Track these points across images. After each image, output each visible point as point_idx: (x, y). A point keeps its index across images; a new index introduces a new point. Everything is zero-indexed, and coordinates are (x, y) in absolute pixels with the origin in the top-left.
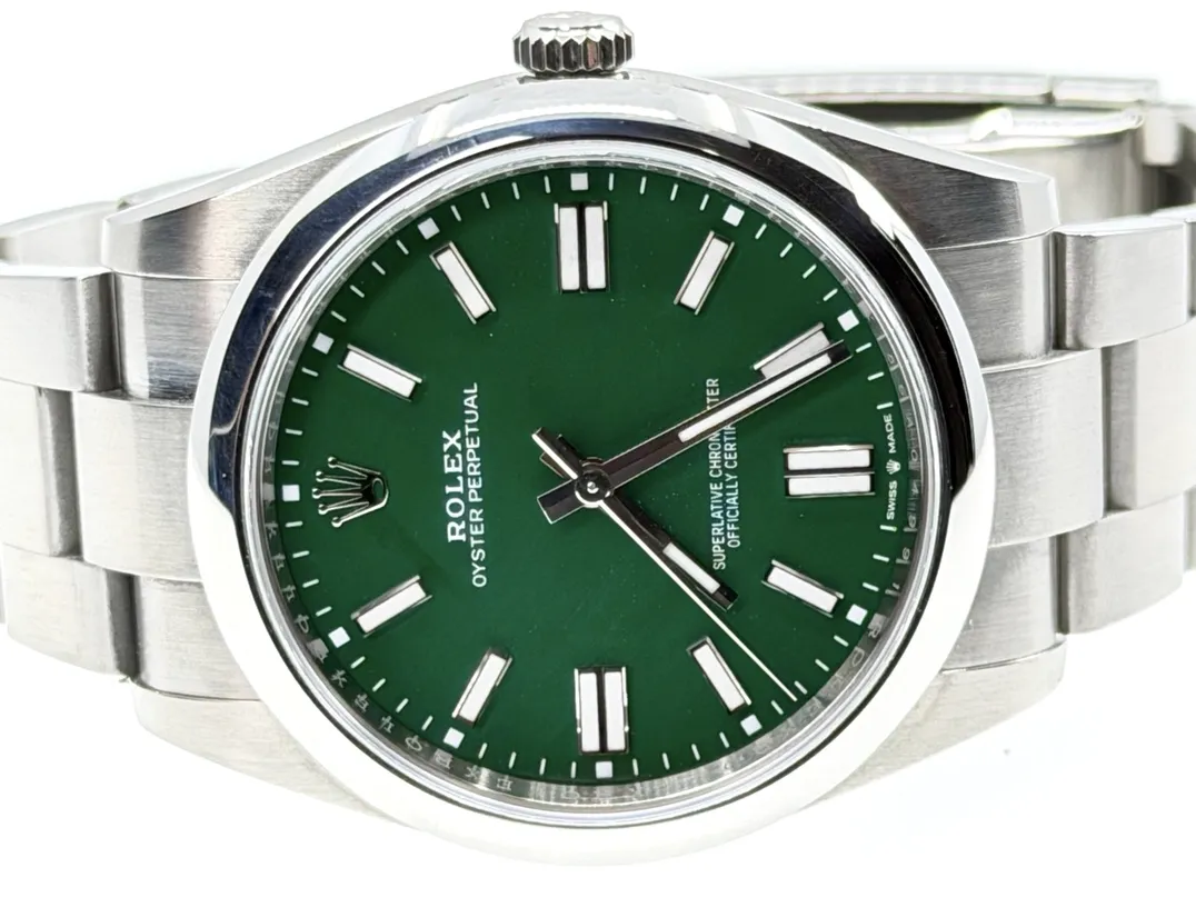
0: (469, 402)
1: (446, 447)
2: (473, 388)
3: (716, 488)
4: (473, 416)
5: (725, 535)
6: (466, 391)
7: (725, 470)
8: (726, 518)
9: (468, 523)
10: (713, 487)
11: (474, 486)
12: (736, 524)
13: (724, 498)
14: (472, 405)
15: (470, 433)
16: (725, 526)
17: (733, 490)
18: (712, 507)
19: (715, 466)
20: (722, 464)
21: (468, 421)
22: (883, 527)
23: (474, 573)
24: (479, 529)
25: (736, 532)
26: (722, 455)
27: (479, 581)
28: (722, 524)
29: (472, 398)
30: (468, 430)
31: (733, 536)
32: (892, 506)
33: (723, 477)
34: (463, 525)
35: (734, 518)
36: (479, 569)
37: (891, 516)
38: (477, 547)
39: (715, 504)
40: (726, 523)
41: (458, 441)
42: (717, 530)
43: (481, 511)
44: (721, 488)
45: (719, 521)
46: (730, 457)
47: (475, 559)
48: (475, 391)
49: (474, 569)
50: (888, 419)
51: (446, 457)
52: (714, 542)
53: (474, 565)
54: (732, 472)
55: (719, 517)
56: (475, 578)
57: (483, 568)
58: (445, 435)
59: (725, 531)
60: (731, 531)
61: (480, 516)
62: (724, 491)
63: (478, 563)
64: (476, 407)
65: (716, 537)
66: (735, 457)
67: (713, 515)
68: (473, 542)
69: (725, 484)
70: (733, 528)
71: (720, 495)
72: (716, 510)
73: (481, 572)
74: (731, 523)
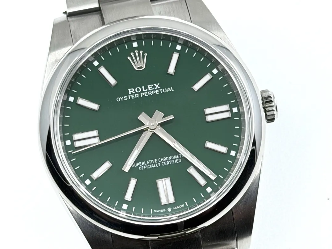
0: (169, 89)
1: (155, 85)
2: (173, 90)
3: (155, 161)
4: (165, 91)
5: (142, 166)
6: (172, 88)
7: (161, 163)
8: (147, 165)
9: (134, 94)
10: (155, 160)
11: (145, 94)
12: (146, 168)
13: (153, 164)
14: (168, 90)
15: (160, 91)
16: (145, 165)
17: (156, 166)
18: (150, 161)
19: (162, 160)
20: (163, 161)
21: (163, 90)
22: (152, 210)
23: (120, 98)
24: (133, 97)
25: (144, 169)
26: (165, 161)
27: (118, 99)
28: (145, 164)
29: (170, 90)
30: (161, 90)
31: (142, 168)
32: (158, 211)
33: (159, 162)
34: (134, 93)
35: (147, 167)
36: (122, 99)
37: (155, 211)
38: (128, 97)
39: (151, 162)
40: (146, 165)
41: (157, 88)
42: (143, 163)
43: (138, 97)
44: (156, 162)
45: (146, 163)
46: (165, 163)
47: (124, 97)
48: (172, 90)
49: (122, 98)
50: (183, 206)
51: (152, 85)
52: (140, 163)
53: (123, 97)
54: (161, 164)
55: (147, 163)
56: (119, 98)
57: (122, 100)
58: (158, 84)
59: (144, 165)
60: (144, 167)
61: (137, 97)
62: (155, 163)
63: (123, 98)
64: (168, 91)
65: (141, 163)
66: (165, 165)
67: (148, 161)
68: (129, 96)
69: (157, 163)
70: (145, 167)
71: (154, 162)
72: (149, 162)
73: (121, 99)
74: (146, 167)
